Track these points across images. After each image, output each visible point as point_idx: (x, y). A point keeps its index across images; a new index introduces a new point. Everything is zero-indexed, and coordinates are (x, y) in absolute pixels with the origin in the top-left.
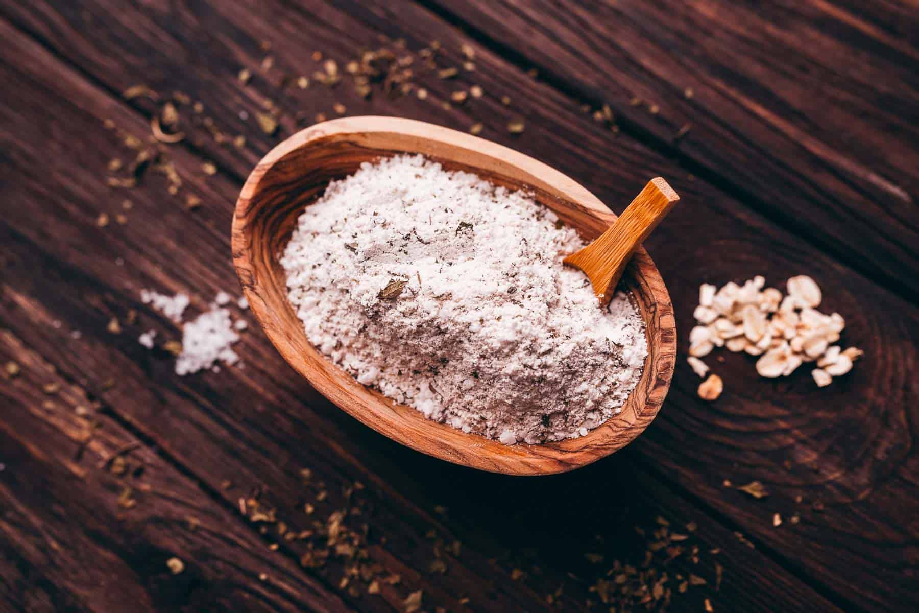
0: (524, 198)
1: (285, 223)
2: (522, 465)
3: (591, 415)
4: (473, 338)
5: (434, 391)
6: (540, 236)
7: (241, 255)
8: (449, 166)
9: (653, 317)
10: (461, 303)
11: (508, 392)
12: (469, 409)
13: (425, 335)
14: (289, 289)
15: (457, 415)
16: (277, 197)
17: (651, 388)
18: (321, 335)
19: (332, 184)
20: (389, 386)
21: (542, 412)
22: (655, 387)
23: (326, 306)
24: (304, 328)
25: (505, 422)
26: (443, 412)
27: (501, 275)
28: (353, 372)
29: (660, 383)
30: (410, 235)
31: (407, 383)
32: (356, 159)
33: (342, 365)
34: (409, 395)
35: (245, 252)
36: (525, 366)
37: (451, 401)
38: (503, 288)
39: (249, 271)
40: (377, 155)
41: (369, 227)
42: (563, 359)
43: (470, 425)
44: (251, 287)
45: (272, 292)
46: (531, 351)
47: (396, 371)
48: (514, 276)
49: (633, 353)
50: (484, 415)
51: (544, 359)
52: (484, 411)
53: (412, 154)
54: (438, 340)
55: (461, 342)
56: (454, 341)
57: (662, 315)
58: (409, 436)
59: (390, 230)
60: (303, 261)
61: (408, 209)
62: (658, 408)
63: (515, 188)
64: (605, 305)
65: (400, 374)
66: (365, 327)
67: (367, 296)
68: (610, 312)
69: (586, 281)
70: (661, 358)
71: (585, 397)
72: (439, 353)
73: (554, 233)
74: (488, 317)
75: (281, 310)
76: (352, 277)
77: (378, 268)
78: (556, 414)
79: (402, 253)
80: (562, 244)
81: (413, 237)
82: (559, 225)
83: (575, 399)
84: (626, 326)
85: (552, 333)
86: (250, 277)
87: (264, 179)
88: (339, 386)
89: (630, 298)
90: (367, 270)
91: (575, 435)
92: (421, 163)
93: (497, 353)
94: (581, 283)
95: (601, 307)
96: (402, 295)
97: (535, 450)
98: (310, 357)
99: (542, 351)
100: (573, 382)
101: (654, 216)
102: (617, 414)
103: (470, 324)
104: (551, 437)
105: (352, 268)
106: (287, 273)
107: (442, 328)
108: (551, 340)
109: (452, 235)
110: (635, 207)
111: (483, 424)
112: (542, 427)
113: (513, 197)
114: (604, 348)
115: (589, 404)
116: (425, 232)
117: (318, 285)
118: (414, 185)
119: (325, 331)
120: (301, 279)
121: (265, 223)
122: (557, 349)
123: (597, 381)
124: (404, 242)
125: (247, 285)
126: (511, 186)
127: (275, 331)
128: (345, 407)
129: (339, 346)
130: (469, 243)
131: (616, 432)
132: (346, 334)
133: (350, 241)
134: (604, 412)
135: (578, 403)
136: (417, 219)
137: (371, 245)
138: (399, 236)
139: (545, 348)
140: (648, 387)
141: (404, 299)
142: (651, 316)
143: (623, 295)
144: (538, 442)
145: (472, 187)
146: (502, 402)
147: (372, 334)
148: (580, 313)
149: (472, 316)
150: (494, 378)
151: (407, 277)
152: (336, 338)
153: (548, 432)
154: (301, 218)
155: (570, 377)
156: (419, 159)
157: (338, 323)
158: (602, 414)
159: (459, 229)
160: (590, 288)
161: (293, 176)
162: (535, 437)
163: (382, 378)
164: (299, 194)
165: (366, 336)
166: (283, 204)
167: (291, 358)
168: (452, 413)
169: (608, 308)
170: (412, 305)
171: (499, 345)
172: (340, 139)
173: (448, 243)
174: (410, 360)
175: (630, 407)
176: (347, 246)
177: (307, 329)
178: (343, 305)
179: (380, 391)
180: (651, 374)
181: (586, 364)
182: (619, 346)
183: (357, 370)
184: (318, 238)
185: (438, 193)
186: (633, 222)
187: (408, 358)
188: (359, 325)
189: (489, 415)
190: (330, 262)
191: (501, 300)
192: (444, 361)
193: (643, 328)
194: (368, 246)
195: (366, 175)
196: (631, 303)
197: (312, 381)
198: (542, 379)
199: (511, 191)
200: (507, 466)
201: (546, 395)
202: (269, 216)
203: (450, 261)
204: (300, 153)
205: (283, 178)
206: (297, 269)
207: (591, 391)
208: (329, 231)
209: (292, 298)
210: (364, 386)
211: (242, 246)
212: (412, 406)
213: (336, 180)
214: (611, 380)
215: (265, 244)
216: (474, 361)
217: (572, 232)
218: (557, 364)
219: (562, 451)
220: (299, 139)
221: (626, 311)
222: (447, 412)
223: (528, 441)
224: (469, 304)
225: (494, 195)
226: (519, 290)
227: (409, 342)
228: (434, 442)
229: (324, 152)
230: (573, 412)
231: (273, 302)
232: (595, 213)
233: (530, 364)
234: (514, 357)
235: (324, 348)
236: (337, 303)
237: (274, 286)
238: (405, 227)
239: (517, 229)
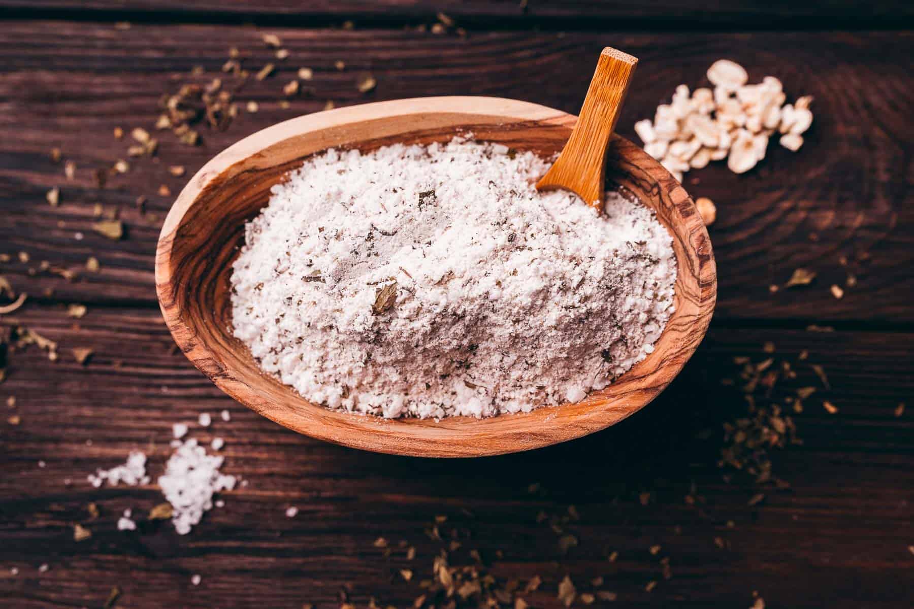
0: (462, 143)
1: (218, 291)
2: (608, 413)
3: (648, 328)
4: (497, 306)
5: (473, 387)
6: (501, 173)
7: (193, 345)
8: (367, 147)
9: (661, 198)
10: (467, 276)
11: (559, 345)
12: (521, 386)
13: (443, 329)
14: (259, 360)
15: (509, 399)
16: (197, 266)
17: (697, 269)
18: (320, 390)
19: (248, 226)
20: (421, 406)
21: (600, 349)
22: (701, 266)
23: (312, 356)
24: (297, 392)
25: (564, 380)
26: (493, 403)
27: (492, 228)
28: (375, 411)
29: (703, 259)
30: (371, 233)
31: (439, 393)
32: (263, 187)
33: (359, 410)
34: (447, 405)
35: (195, 341)
36: (566, 308)
37: (497, 387)
38: (502, 239)
39: (209, 359)
40: (283, 172)
41: (322, 247)
42: (599, 282)
43: (528, 402)
44: (221, 375)
45: (245, 370)
46: (564, 289)
47: (423, 386)
48: (505, 223)
49: (658, 245)
50: (540, 384)
51: (581, 292)
52: (538, 380)
53: (322, 153)
54: (459, 328)
55: (485, 318)
56: (477, 319)
57: (670, 191)
58: (476, 445)
59: (347, 239)
60: (259, 322)
61: (352, 209)
62: (715, 286)
63: (448, 137)
64: (603, 211)
65: (428, 387)
66: (369, 355)
67: (360, 319)
68: (609, 217)
69: (570, 197)
70: (692, 233)
71: (636, 311)
72: (465, 342)
73: (512, 165)
74: (503, 276)
75: (266, 385)
76: (330, 308)
77: (355, 285)
78: (615, 343)
79: (373, 256)
80: (527, 171)
81: (376, 234)
82: (512, 154)
83: (627, 319)
84: (634, 222)
85: (574, 262)
86: (215, 365)
87: (173, 254)
88: (374, 431)
89: (622, 193)
90: (344, 293)
91: (642, 357)
92: (336, 158)
93: (530, 310)
94: (567, 201)
95: (600, 215)
96: (399, 300)
97: (612, 392)
98: (324, 417)
99: (574, 284)
100: (618, 302)
101: (621, 89)
102: (673, 314)
103: (487, 293)
104: (619, 371)
105: (326, 299)
106: (247, 344)
107: (459, 312)
108: (578, 269)
109: (415, 212)
110: (595, 90)
111: (543, 394)
112: (606, 364)
113: (451, 147)
114: (630, 253)
115: (643, 317)
116: (385, 222)
117: (292, 337)
118: (344, 182)
119: (324, 383)
120: (269, 341)
121: (197, 301)
122: (588, 275)
123: (639, 290)
124: (369, 244)
125: (217, 375)
126: (443, 138)
127: (272, 408)
128: (393, 450)
129: (346, 391)
130: (439, 212)
131: (686, 330)
132: (350, 374)
133: (308, 272)
134: (658, 318)
135: (631, 322)
136: (368, 214)
137: (336, 264)
138: (360, 241)
139: (577, 280)
140: (692, 270)
141: (403, 303)
142: (657, 198)
143: (613, 194)
144: (608, 383)
145: (403, 158)
146: (556, 359)
147: (380, 360)
148: (585, 230)
149: (485, 284)
150: (537, 338)
151: (392, 279)
152: (340, 384)
153: (614, 367)
154: (233, 279)
155: (613, 298)
156: (332, 154)
157: (335, 367)
158: (657, 322)
159: (421, 202)
160: (578, 201)
161: (202, 236)
162: (604, 379)
163: (409, 402)
164: (218, 253)
165: (374, 364)
166: (206, 272)
167: (306, 428)
168: (503, 400)
169: (605, 213)
170: (414, 304)
171: (530, 300)
172: (236, 171)
173: (416, 223)
174: (434, 367)
175: (683, 300)
176: (307, 279)
177: (302, 391)
178: (333, 344)
179: (414, 416)
180: (688, 256)
181: (622, 277)
182: (642, 244)
183: (380, 406)
184: (264, 290)
185: (375, 178)
186: (599, 108)
187: (432, 365)
188: (361, 357)
189: (545, 381)
190: (294, 306)
191: (506, 252)
192: (473, 348)
193: (653, 215)
194: (333, 267)
195: (281, 197)
196: (625, 196)
197: (342, 441)
198: (589, 313)
199: (445, 144)
200: (594, 422)
201: (598, 329)
202: (198, 290)
203: (427, 240)
204: (200, 207)
205: (194, 242)
206: (258, 334)
207: (638, 302)
208: (275, 274)
209: (267, 366)
210: (395, 419)
211: (189, 336)
212: (456, 414)
213: (250, 221)
214: (650, 282)
215: (210, 324)
216: (510, 330)
217: (529, 155)
218: (596, 290)
219: (640, 378)
220: (191, 193)
221: (624, 208)
222: (497, 401)
223: (598, 386)
224: (475, 273)
225: (429, 156)
226: (518, 233)
227: (428, 346)
228: (505, 437)
229: (225, 194)
230: (630, 334)
231: (252, 380)
232: (549, 122)
233: (570, 304)
234: (550, 305)
235: (332, 402)
236: (324, 346)
237: (243, 364)
238: (361, 228)
239: (478, 176)
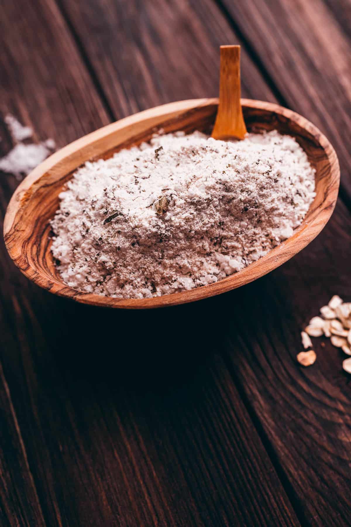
5: (228, 254)
7: (52, 284)
10: (204, 175)
12: (256, 240)
15: (251, 252)
16: (32, 248)
21: (289, 200)
25: (277, 227)
26: (243, 259)
30: (136, 180)
35: (52, 281)
37: (242, 247)
39: (66, 288)
40: (63, 183)
43: (263, 250)
44: (78, 294)
47: (199, 264)
52: (264, 232)
53: (82, 166)
59: (124, 188)
63: (150, 136)
65: (202, 264)
79: (142, 192)
81: (139, 180)
91: (312, 201)
96: (171, 203)
97: (307, 221)
103: (220, 180)
109: (156, 162)
111: (269, 241)
116: (142, 173)
124: (137, 186)
125: (75, 295)
126: (147, 138)
128: (204, 296)
144: (301, 220)
151: (160, 197)
156: (88, 165)
159: (157, 156)
161: (28, 231)
162: (299, 218)
164: (41, 241)
166: (38, 252)
167: (146, 303)
168: (248, 255)
172: (36, 187)
173: (159, 167)
189: (268, 231)
200: (308, 236)
205: (26, 234)
211: (47, 280)
213: (52, 219)
219: (319, 206)
220: (14, 205)
222: (245, 257)
223: (297, 224)
228: (265, 263)
